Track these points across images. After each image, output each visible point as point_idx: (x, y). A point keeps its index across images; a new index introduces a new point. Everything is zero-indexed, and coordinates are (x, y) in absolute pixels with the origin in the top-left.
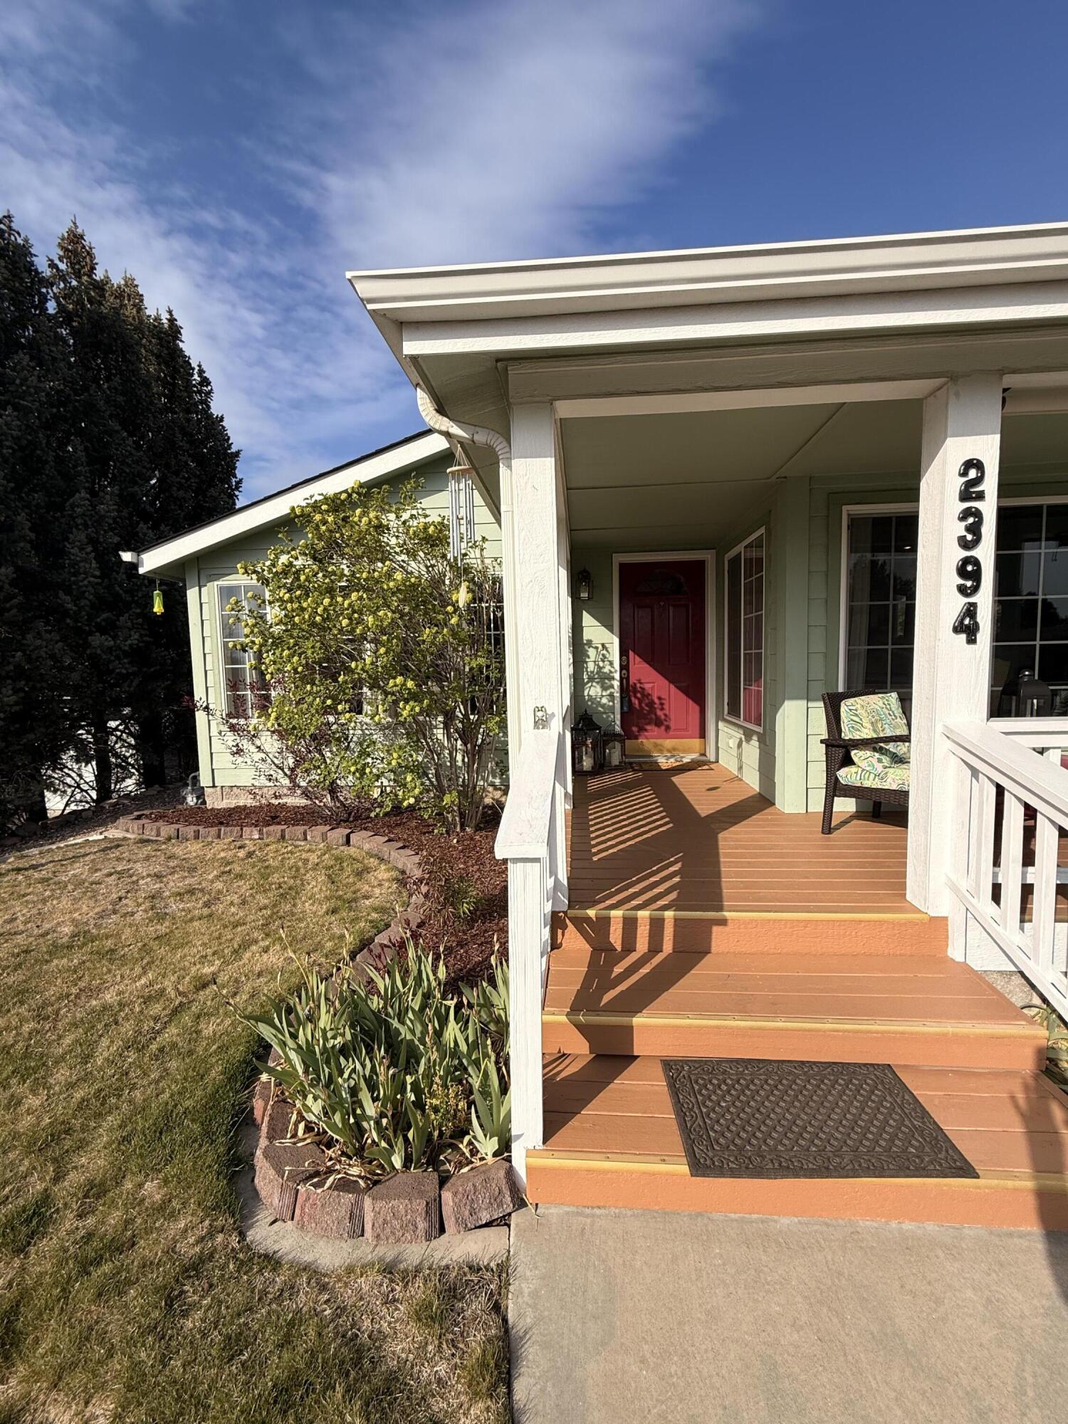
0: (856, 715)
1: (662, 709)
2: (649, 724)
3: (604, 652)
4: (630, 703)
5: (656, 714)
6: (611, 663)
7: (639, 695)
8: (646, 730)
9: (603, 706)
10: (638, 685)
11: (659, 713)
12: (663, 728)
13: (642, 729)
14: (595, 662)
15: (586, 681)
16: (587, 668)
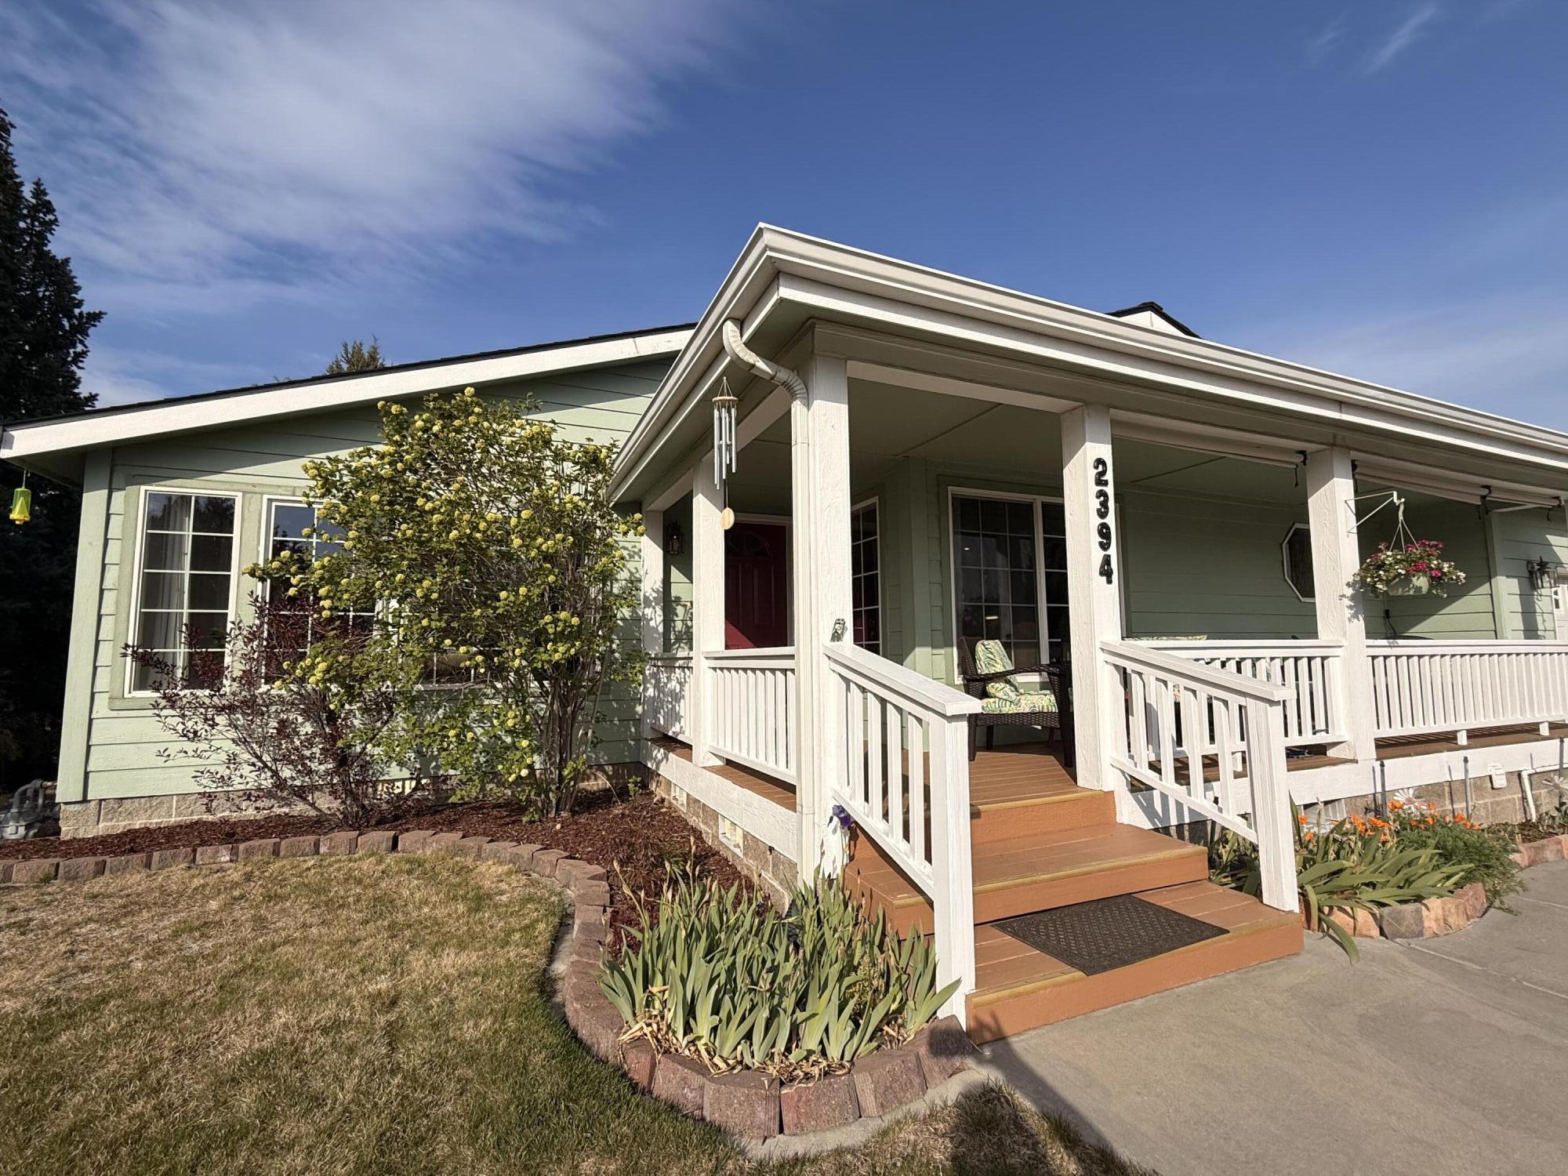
0: (992, 653)
14: (682, 621)
15: (672, 641)
16: (675, 627)
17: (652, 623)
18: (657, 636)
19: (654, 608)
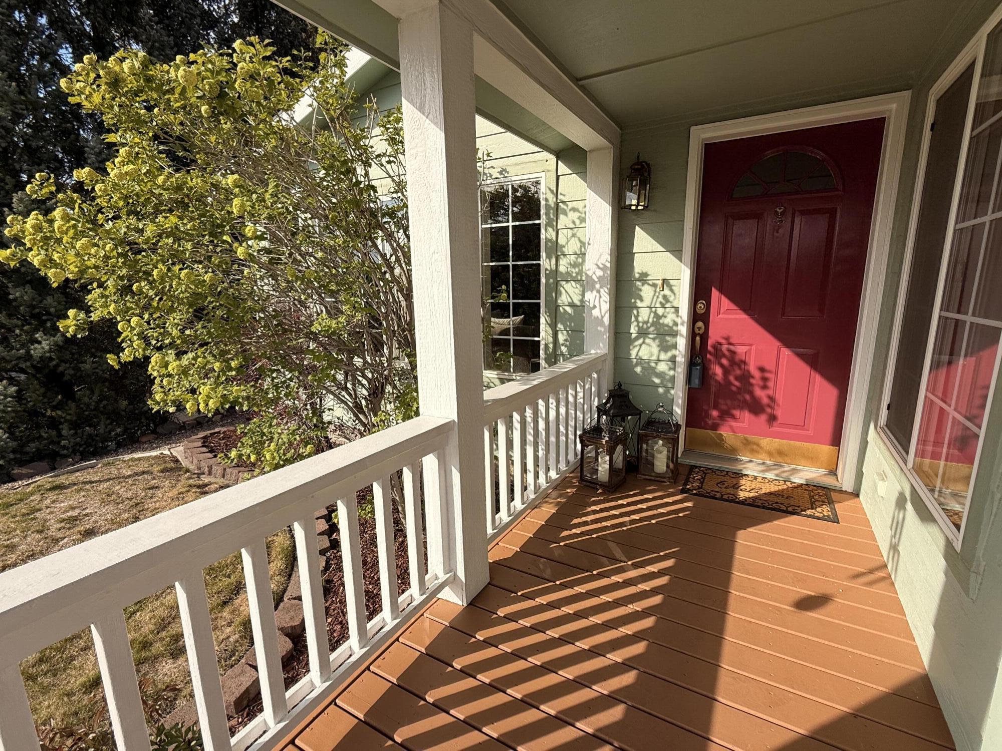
1: (765, 387)
2: (741, 408)
3: (667, 292)
5: (751, 393)
7: (725, 362)
8: (733, 417)
9: (661, 375)
10: (725, 348)
11: (759, 392)
16: (637, 317)
17: (596, 313)
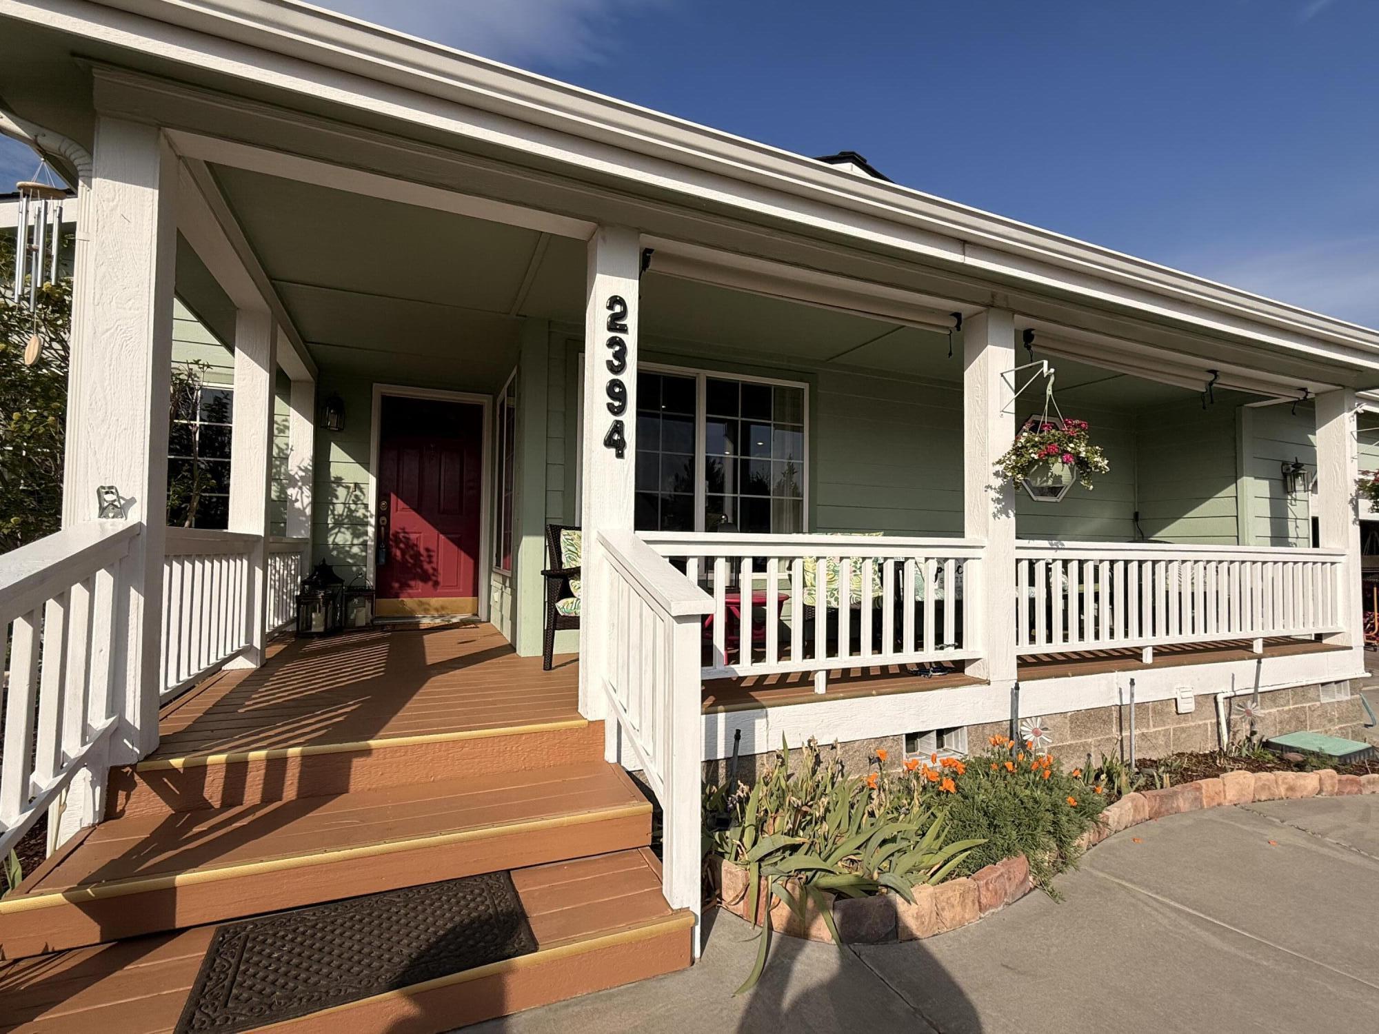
1: (430, 562)
2: (414, 579)
3: (358, 493)
4: (389, 555)
5: (421, 567)
6: (366, 506)
7: (402, 545)
8: (409, 586)
9: (354, 556)
10: (401, 535)
11: (426, 566)
12: (430, 583)
13: (405, 585)
14: (344, 504)
15: (330, 526)
16: (333, 511)
17: (298, 505)
18: (304, 519)
19: (300, 488)
